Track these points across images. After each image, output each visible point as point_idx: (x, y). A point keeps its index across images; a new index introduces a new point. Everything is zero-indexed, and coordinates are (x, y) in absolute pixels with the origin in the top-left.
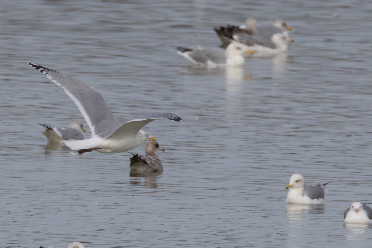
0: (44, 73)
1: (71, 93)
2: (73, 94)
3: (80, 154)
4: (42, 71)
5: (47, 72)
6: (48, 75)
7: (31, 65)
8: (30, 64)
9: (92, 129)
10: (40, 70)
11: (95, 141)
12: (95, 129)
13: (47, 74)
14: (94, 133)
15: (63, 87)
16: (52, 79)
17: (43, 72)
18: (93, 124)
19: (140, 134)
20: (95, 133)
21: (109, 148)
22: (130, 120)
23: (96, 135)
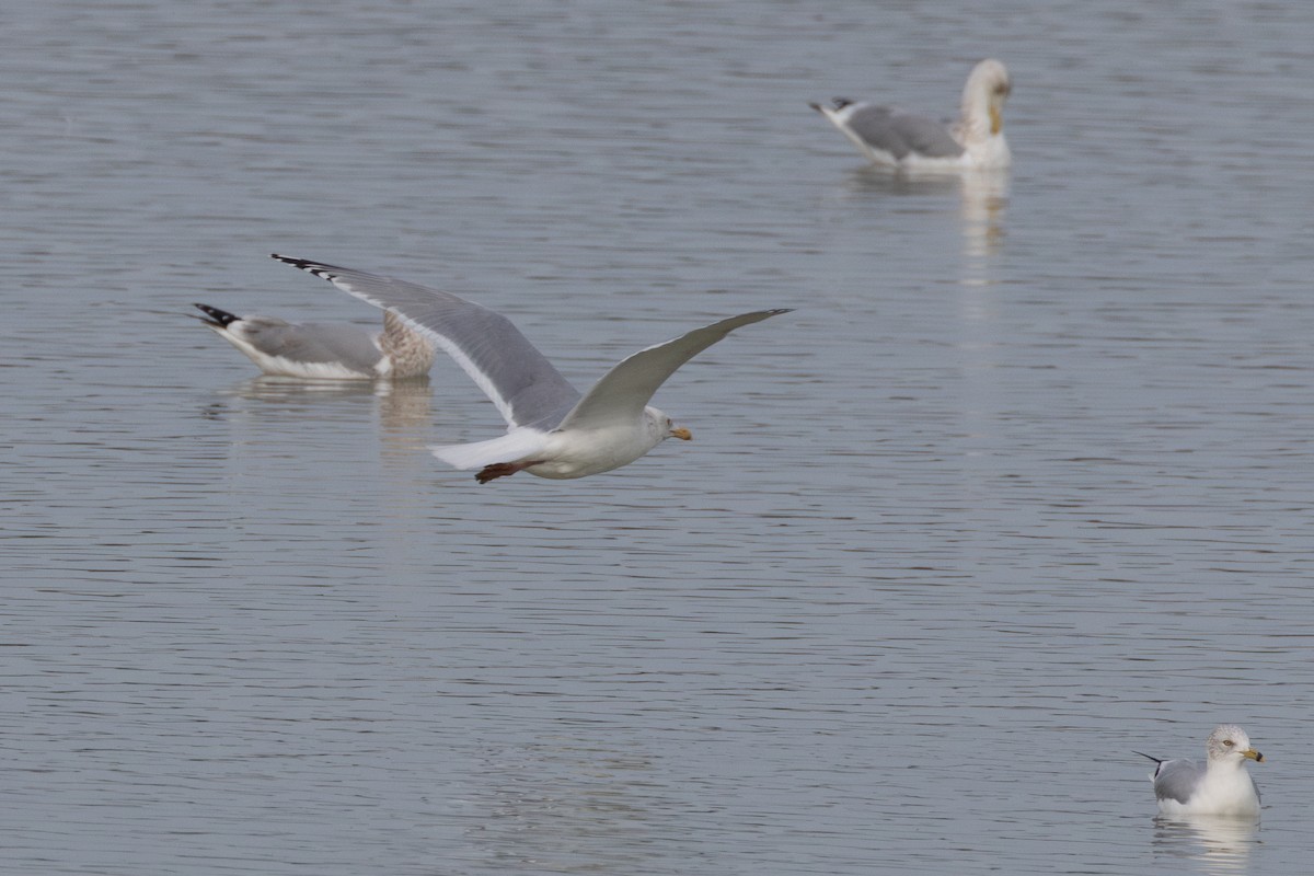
0: (324, 275)
1: (419, 322)
2: (427, 325)
3: (482, 483)
4: (315, 272)
5: (334, 274)
6: (338, 281)
7: (279, 260)
8: (275, 256)
9: (507, 411)
10: (309, 270)
11: (520, 442)
12: (515, 410)
13: (333, 279)
14: (513, 424)
15: (392, 309)
16: (353, 290)
17: (321, 274)
18: (506, 400)
19: (649, 416)
20: (517, 422)
21: (567, 461)
22: (649, 345)
23: (519, 426)
